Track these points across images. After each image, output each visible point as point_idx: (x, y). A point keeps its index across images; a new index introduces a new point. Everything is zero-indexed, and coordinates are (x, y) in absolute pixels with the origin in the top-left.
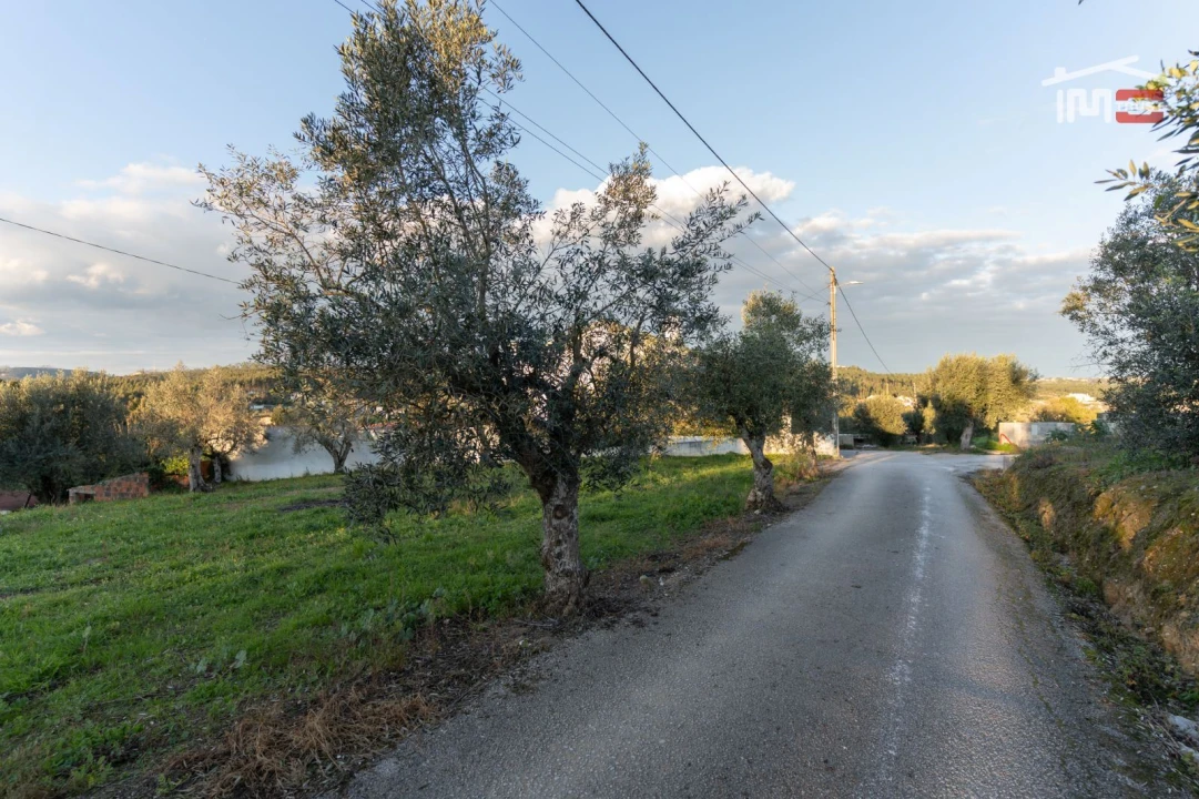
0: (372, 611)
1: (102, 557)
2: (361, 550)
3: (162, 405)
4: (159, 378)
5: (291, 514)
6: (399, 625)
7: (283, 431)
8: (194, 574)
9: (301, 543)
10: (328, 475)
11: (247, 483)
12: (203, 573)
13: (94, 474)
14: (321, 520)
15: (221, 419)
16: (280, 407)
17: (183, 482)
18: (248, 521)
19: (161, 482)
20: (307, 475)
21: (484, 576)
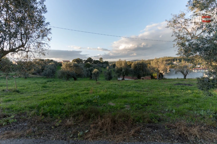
0: (203, 111)
1: (148, 88)
2: (195, 96)
3: (153, 65)
4: (152, 60)
5: (177, 86)
6: (211, 116)
7: (173, 69)
8: (162, 94)
9: (180, 92)
10: (182, 79)
11: (166, 79)
12: (163, 93)
13: (144, 75)
14: (184, 88)
15: (162, 67)
16: (171, 65)
17: (156, 78)
18: (169, 86)
19: (152, 77)
20: (178, 78)
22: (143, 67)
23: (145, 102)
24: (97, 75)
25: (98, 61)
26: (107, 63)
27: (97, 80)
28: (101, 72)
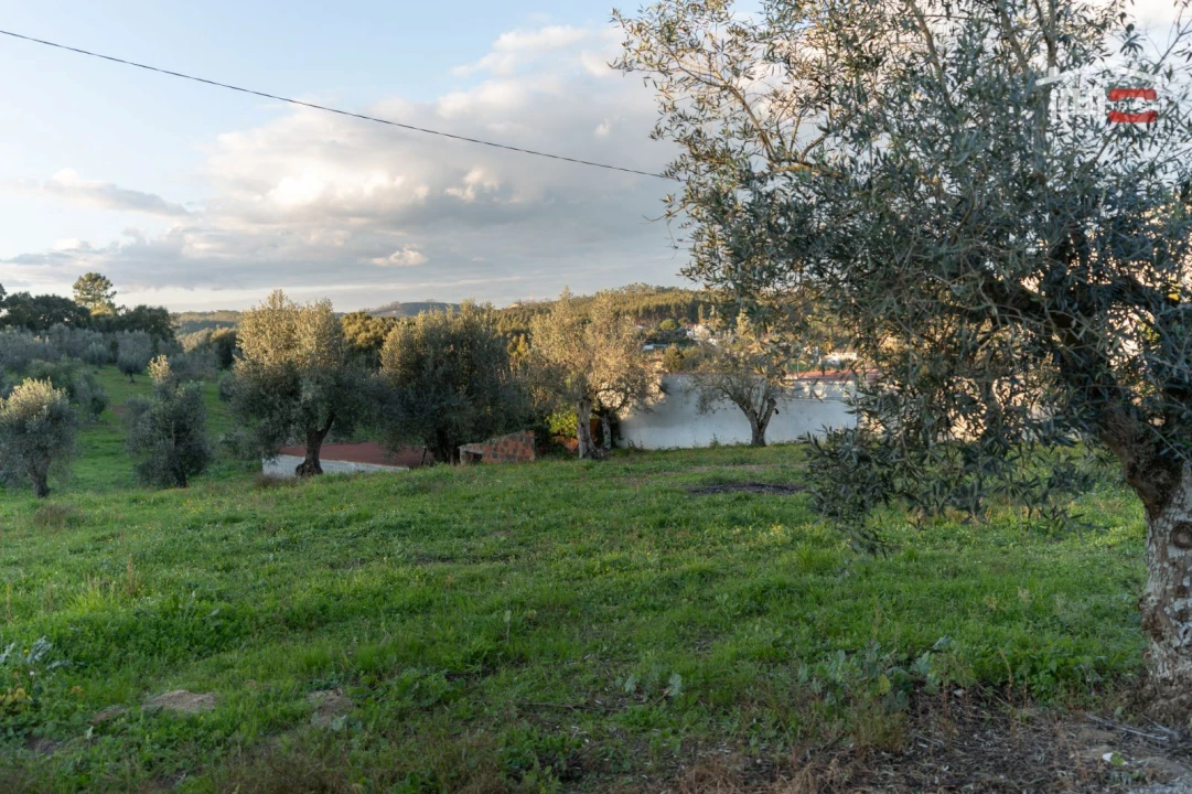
0: (841, 654)
1: (506, 530)
2: (809, 560)
3: (549, 345)
4: (544, 310)
5: (706, 498)
6: (885, 685)
7: (683, 381)
8: (604, 564)
9: (724, 541)
10: (743, 446)
11: (641, 451)
12: (613, 563)
13: (483, 431)
14: (745, 511)
15: (611, 362)
16: (673, 347)
17: (570, 445)
18: (655, 503)
19: (548, 445)
20: (715, 445)
21: (1019, 631)
22: (473, 367)
23: (479, 643)
24: (51, 440)
25: (65, 302)
26: (153, 323)
27: (44, 492)
28: (98, 406)
